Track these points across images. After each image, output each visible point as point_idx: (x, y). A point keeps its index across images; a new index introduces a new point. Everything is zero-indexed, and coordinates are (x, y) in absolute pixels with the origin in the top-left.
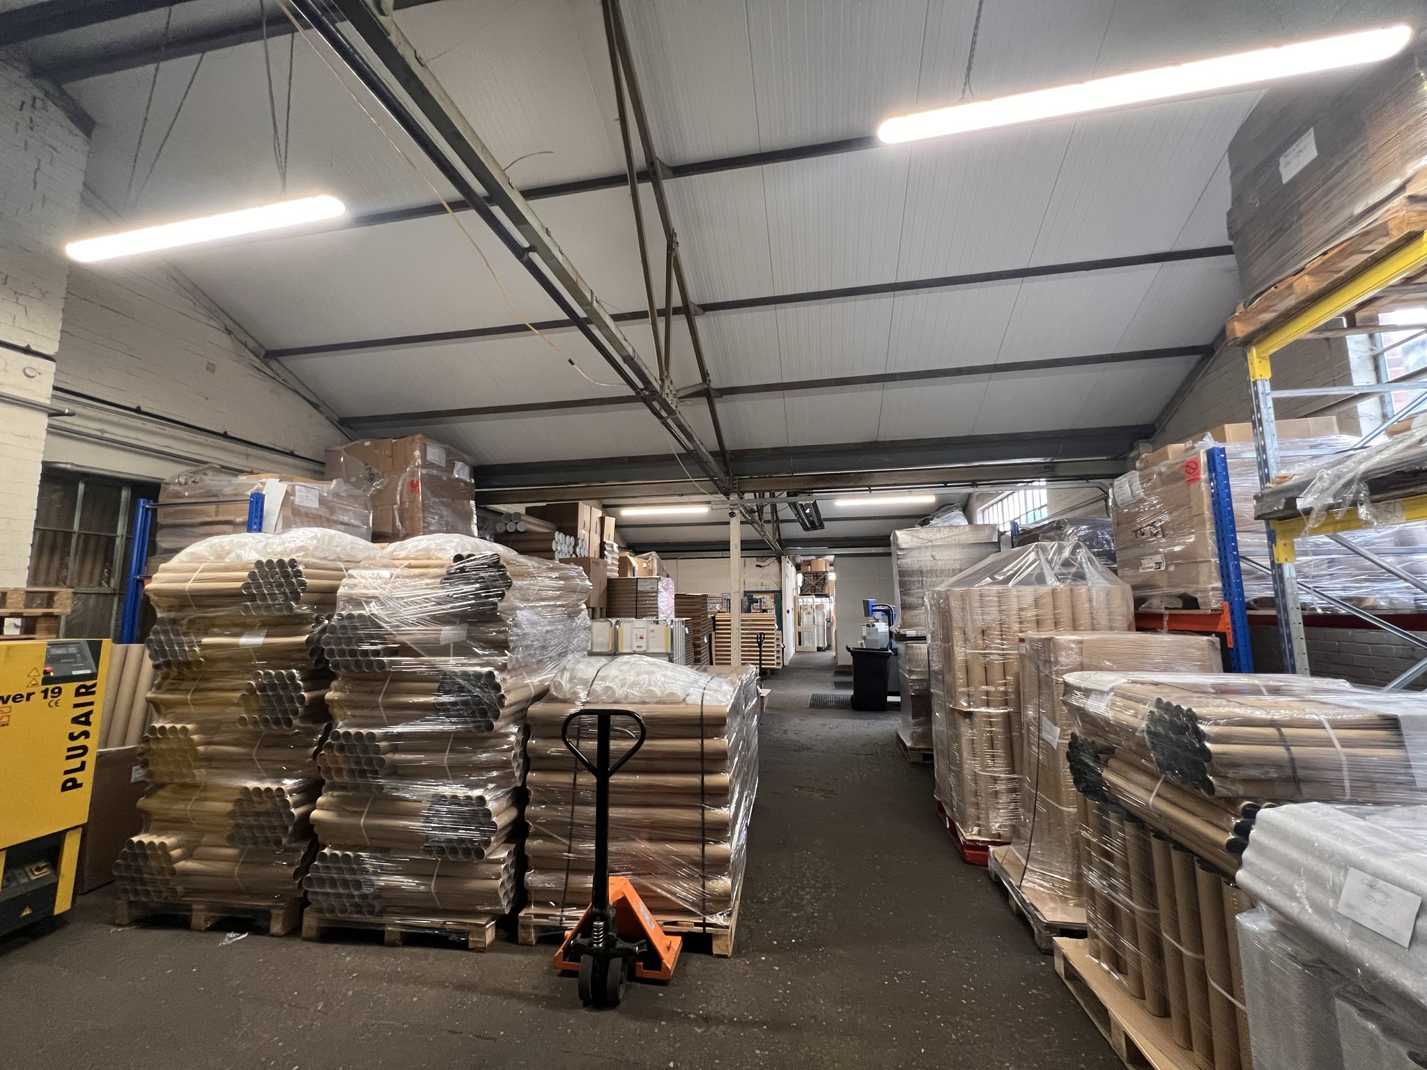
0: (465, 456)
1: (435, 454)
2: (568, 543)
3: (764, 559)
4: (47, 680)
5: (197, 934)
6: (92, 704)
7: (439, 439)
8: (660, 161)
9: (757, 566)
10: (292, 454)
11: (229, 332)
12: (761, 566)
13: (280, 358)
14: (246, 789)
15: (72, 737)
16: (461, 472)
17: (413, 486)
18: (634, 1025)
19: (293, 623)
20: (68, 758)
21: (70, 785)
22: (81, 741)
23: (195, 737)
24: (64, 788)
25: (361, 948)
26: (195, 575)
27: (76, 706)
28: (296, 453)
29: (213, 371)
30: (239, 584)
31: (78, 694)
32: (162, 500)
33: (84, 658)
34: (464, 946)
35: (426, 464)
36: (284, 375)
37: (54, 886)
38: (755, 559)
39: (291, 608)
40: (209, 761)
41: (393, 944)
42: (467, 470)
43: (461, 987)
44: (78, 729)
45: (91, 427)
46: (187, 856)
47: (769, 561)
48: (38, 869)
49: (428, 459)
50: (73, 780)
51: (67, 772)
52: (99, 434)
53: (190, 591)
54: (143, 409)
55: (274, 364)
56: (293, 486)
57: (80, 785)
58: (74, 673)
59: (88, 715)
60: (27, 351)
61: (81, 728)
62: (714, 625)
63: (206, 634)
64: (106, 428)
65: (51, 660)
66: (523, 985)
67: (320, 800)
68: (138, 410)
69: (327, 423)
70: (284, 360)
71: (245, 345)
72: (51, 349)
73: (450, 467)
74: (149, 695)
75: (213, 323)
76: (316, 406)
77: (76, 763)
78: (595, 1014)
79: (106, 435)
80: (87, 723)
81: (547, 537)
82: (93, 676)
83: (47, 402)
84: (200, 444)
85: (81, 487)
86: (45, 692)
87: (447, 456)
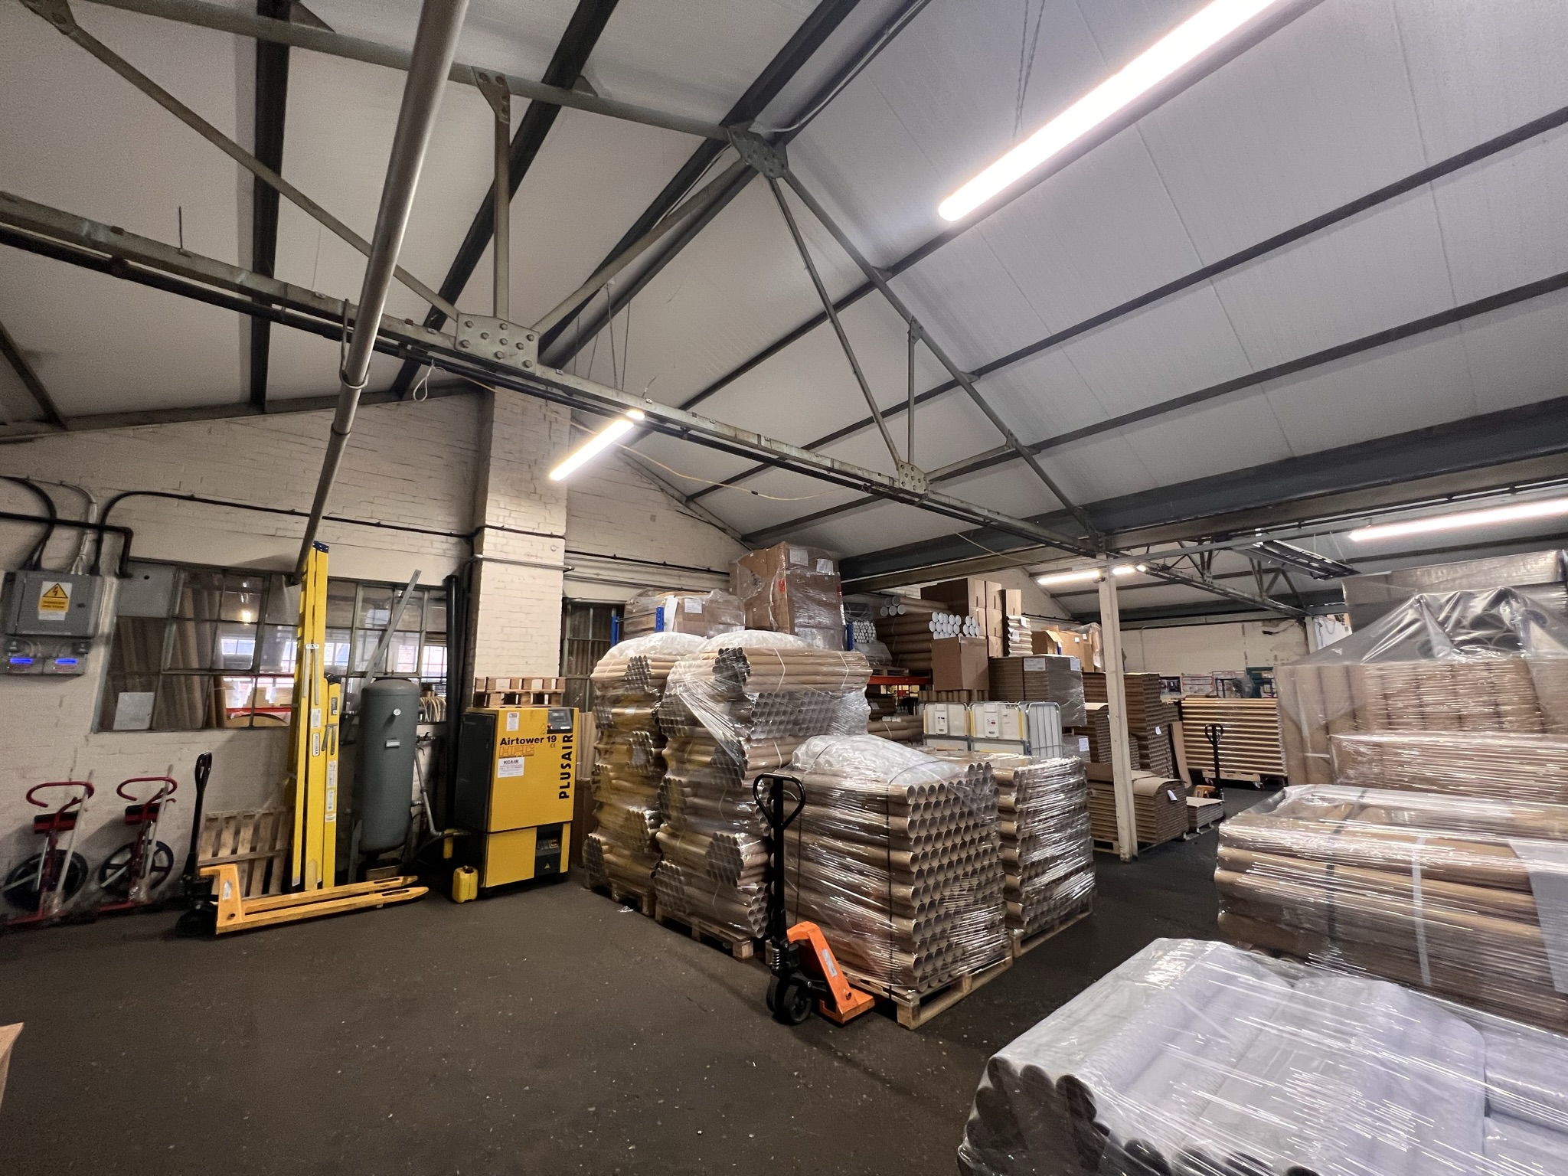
0: (828, 553)
1: (798, 556)
2: (952, 622)
3: (1275, 622)
4: (550, 731)
5: (613, 903)
6: (570, 747)
7: (798, 543)
8: (876, 268)
9: (1265, 632)
10: (709, 571)
11: (662, 490)
12: (1270, 633)
13: (696, 500)
14: (629, 811)
15: (563, 767)
16: (826, 568)
17: (782, 586)
18: (794, 1042)
19: (649, 699)
20: (562, 779)
21: (563, 796)
22: (567, 770)
23: (611, 774)
24: (561, 797)
25: (679, 935)
26: (610, 667)
27: (564, 748)
28: (712, 569)
29: (654, 521)
30: (624, 674)
31: (564, 741)
32: (626, 616)
33: (567, 719)
34: (729, 952)
35: (790, 566)
36: (700, 511)
37: (559, 855)
38: (1260, 623)
39: (644, 689)
40: (618, 790)
41: (695, 939)
42: (830, 564)
43: (713, 977)
44: (566, 762)
45: (589, 573)
46: (610, 851)
47: (1284, 625)
48: (553, 843)
49: (791, 561)
50: (564, 793)
51: (561, 787)
52: (595, 577)
53: (607, 678)
54: (617, 556)
55: (693, 506)
56: (683, 599)
57: (568, 797)
58: (562, 728)
59: (569, 754)
60: (551, 536)
61: (567, 762)
62: (1181, 713)
63: (614, 707)
64: (600, 572)
65: (552, 719)
66: (746, 990)
67: (662, 825)
68: (615, 557)
69: (731, 541)
70: (698, 500)
71: (673, 497)
72: (561, 532)
73: (813, 565)
74: (595, 744)
75: (652, 487)
76: (723, 530)
77: (565, 783)
78: (776, 1024)
79: (600, 577)
80: (569, 759)
81: (924, 618)
82: (570, 731)
83: (561, 564)
84: (649, 573)
85: (592, 611)
86: (549, 738)
87: (809, 556)
